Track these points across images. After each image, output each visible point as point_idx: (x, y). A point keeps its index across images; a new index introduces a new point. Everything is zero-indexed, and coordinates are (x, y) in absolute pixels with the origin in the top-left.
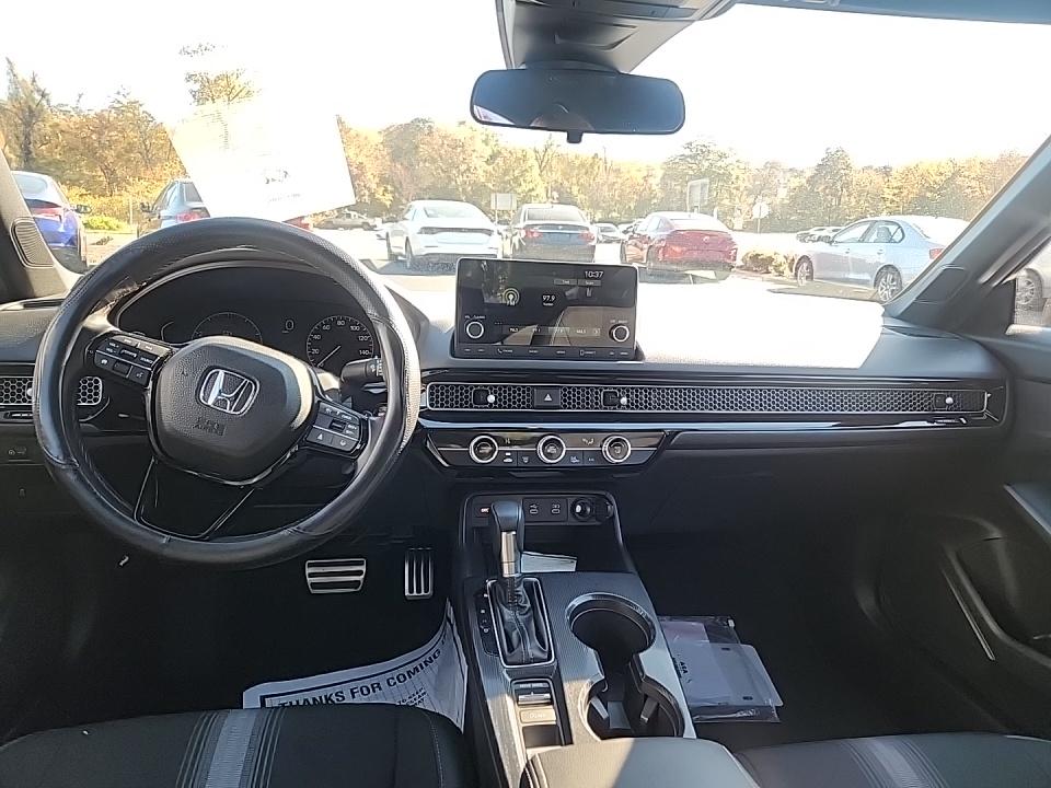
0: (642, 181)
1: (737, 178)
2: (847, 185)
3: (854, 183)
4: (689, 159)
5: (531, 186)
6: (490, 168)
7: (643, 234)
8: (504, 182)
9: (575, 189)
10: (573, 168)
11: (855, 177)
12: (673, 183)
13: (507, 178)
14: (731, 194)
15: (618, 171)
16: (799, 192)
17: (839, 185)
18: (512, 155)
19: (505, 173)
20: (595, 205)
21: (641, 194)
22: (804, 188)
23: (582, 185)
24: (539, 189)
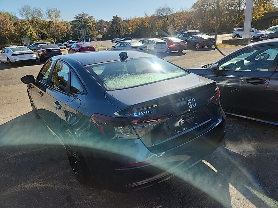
0: (66, 29)
1: (93, 26)
2: (120, 26)
3: (122, 25)
4: (78, 22)
5: (31, 33)
6: (15, 28)
7: (73, 48)
8: (21, 32)
9: (46, 32)
10: (43, 26)
11: (121, 24)
12: (75, 29)
13: (22, 31)
14: (92, 31)
15: (58, 26)
16: (109, 29)
17: (118, 26)
18: (21, 23)
19: (21, 29)
20: (54, 37)
21: (67, 33)
22: (110, 27)
23: (48, 31)
24: (34, 33)
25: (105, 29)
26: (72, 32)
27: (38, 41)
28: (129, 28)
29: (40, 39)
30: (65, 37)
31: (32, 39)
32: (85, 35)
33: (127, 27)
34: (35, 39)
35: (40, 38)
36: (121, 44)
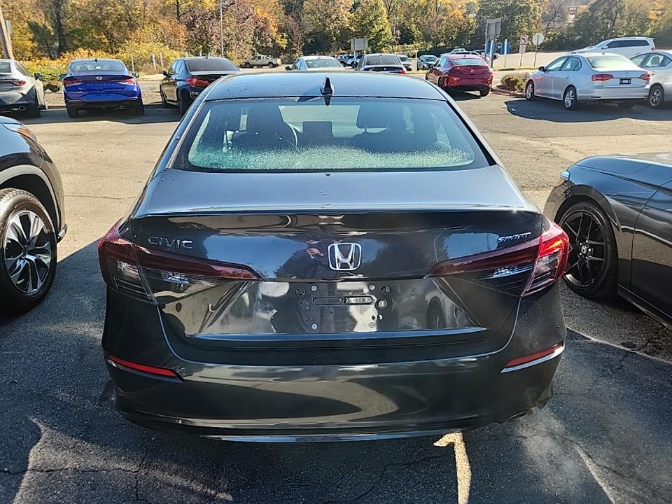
0: (462, 17)
1: (535, 10)
2: (620, 10)
5: (382, 27)
6: (353, 15)
8: (363, 26)
9: (414, 26)
13: (364, 22)
14: (529, 22)
15: (445, 10)
16: (583, 17)
17: (614, 9)
18: (368, 4)
19: (363, 18)
20: (427, 38)
21: (461, 28)
22: (587, 13)
23: (418, 23)
24: (387, 28)
25: (571, 18)
26: (476, 27)
27: (390, 47)
28: (651, 17)
29: (397, 42)
30: (454, 38)
31: (381, 42)
32: (496, 35)
33: (643, 13)
34: (387, 43)
35: (397, 39)
36: (564, 64)
